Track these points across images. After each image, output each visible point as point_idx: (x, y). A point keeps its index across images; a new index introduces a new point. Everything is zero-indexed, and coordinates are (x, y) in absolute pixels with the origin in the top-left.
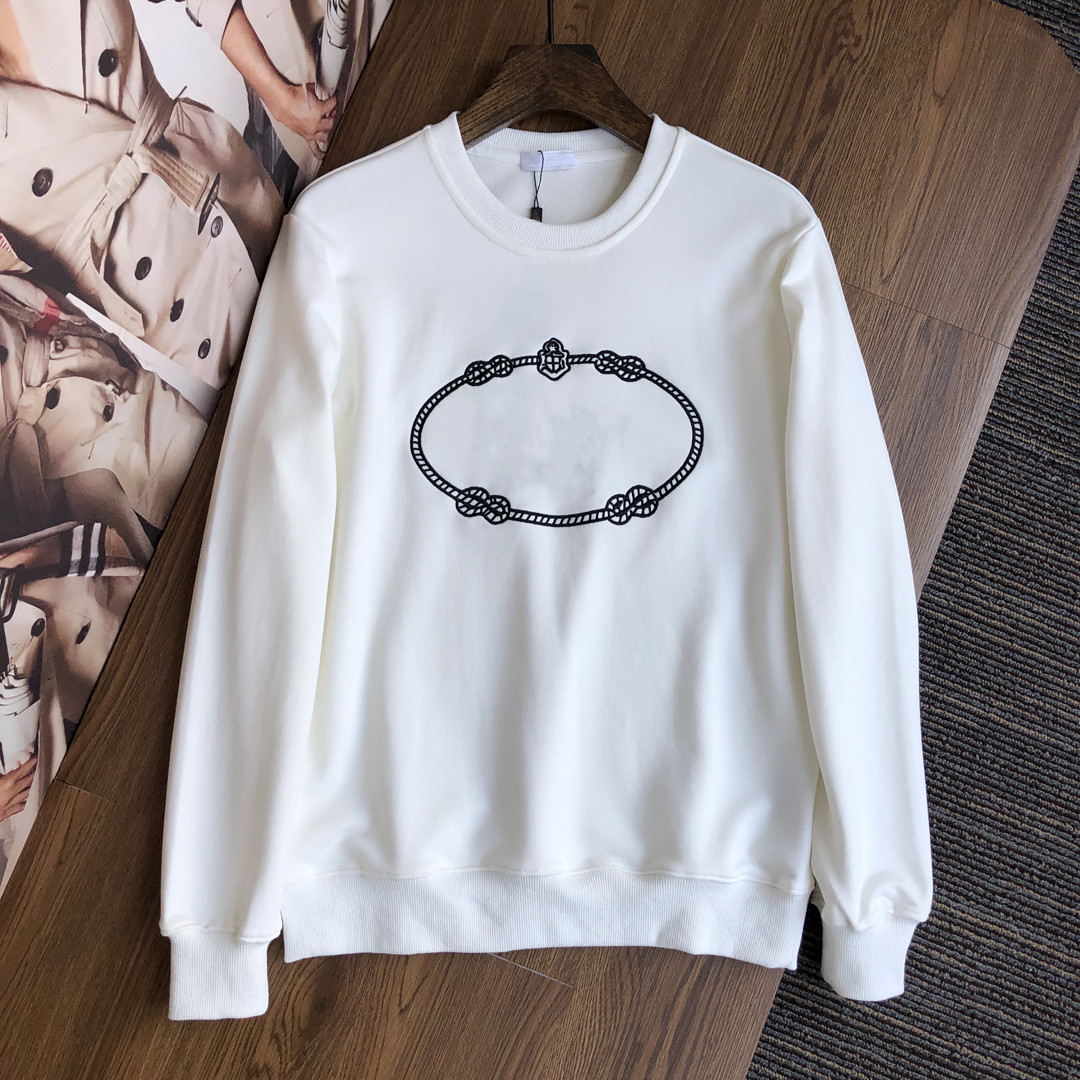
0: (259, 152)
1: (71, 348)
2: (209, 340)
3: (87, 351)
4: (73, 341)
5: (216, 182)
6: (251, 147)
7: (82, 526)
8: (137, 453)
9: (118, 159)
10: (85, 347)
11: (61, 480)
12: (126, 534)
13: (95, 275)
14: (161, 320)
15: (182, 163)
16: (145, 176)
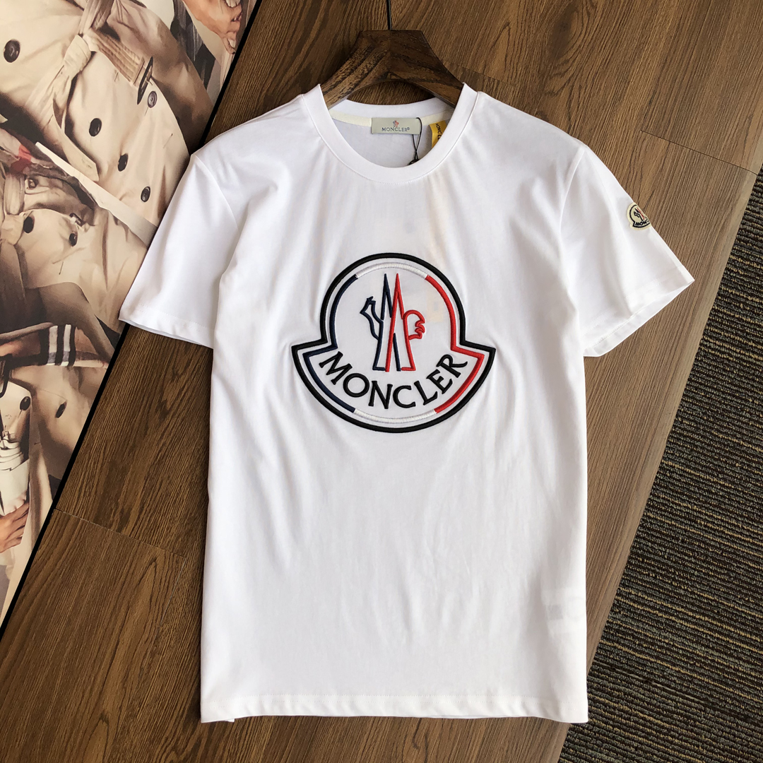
0: (183, 43)
1: (41, 186)
2: (149, 188)
3: (54, 190)
4: (42, 180)
5: (151, 64)
6: (176, 38)
7: (57, 327)
8: (97, 272)
9: (72, 38)
10: (52, 186)
11: (38, 290)
12: (91, 334)
13: (58, 129)
14: (110, 169)
15: (122, 45)
16: (93, 53)
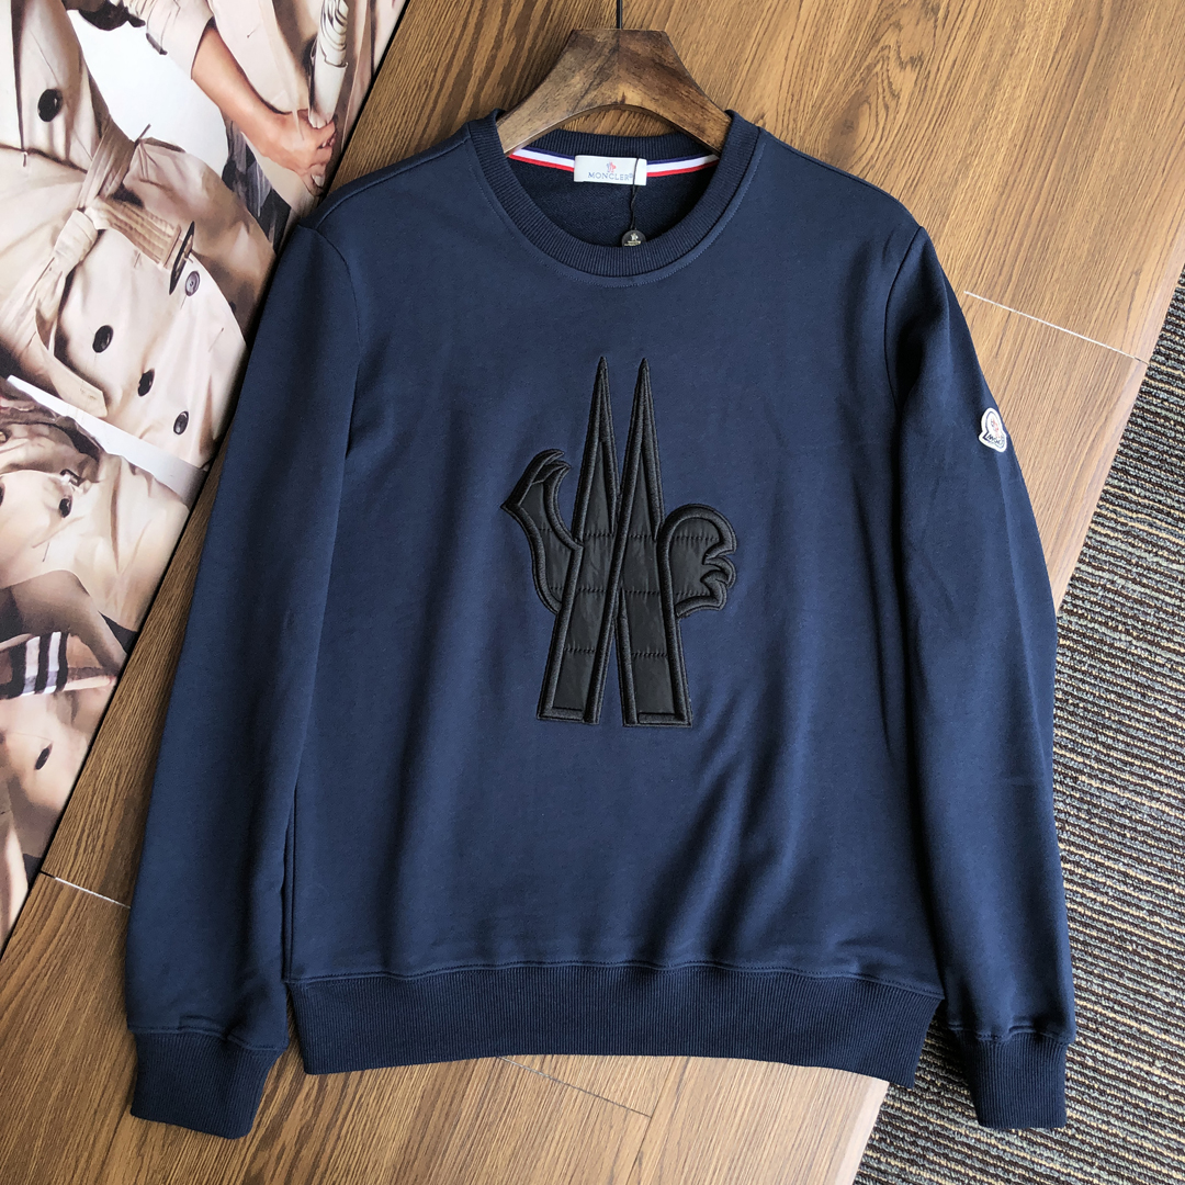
0: (242, 194)
1: (15, 438)
2: (187, 413)
3: (36, 440)
4: (17, 429)
5: (191, 232)
6: (231, 188)
7: (38, 638)
8: (102, 548)
9: (68, 215)
10: (34, 435)
11: (9, 590)
12: (92, 641)
13: (43, 351)
14: (126, 396)
15: (147, 213)
16: (101, 233)
